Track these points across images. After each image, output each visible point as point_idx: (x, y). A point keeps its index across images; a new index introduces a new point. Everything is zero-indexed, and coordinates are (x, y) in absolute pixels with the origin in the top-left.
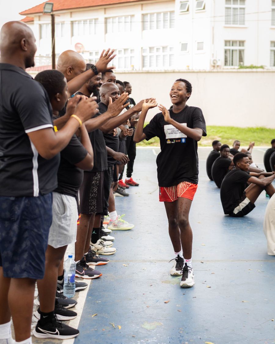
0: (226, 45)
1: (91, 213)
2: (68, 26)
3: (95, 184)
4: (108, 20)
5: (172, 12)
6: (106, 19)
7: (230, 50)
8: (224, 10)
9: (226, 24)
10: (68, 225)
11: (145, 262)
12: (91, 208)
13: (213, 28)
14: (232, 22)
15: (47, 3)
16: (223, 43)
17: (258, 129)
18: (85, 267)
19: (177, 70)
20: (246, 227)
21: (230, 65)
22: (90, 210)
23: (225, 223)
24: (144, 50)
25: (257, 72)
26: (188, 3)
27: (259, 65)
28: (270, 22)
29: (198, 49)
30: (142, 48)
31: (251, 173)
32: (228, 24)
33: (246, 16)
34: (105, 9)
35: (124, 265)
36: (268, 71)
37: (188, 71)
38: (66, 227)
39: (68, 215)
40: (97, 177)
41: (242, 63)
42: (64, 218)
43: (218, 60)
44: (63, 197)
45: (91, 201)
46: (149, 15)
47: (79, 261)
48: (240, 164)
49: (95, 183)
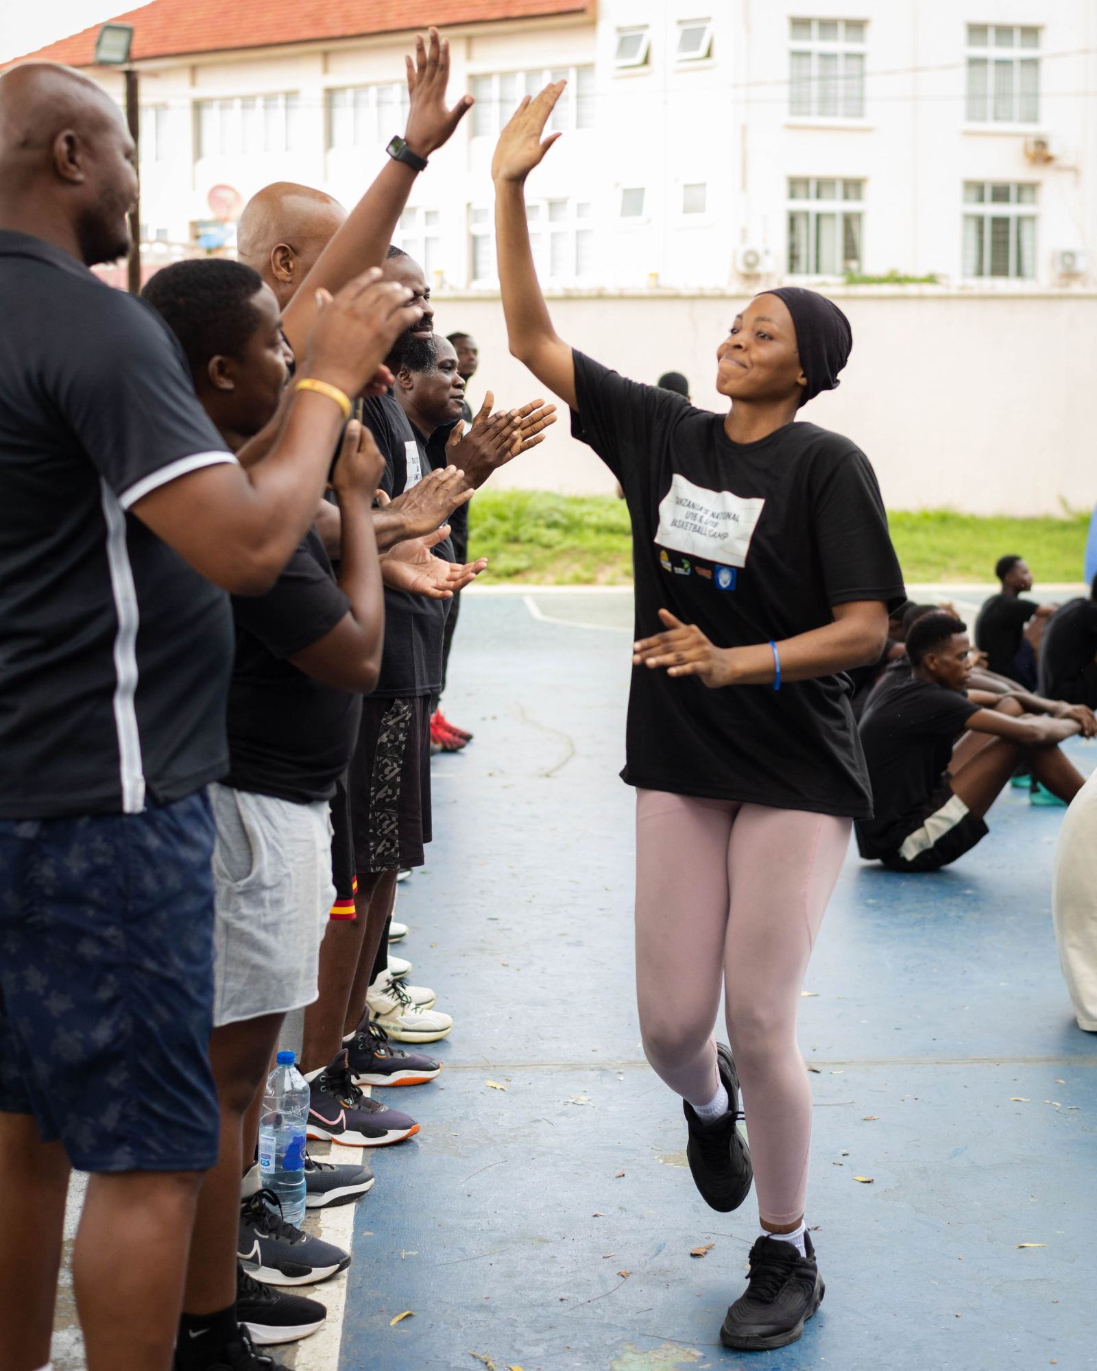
0: (793, 195)
1: (378, 869)
2: (181, 116)
3: (389, 745)
4: (339, 98)
5: (584, 69)
6: (330, 93)
7: (807, 214)
8: (785, 59)
9: (792, 113)
10: (265, 927)
11: (579, 1069)
12: (377, 846)
13: (744, 128)
14: (814, 107)
15: (108, 27)
16: (784, 188)
17: (926, 516)
18: (347, 1097)
19: (611, 289)
20: (961, 914)
21: (808, 272)
22: (373, 857)
23: (872, 897)
24: (476, 212)
25: (921, 298)
26: (648, 35)
27: (922, 272)
28: (960, 106)
29: (686, 210)
30: (469, 205)
31: (972, 693)
32: (799, 113)
33: (870, 82)
34: (326, 54)
35: (491, 1083)
36: (967, 292)
37: (656, 292)
38: (261, 935)
39: (267, 879)
40: (398, 714)
41: (853, 265)
42: (247, 893)
43: (760, 251)
44: (244, 800)
45: (375, 818)
46: (495, 81)
47: (322, 1070)
48: (936, 661)
49: (389, 741)
